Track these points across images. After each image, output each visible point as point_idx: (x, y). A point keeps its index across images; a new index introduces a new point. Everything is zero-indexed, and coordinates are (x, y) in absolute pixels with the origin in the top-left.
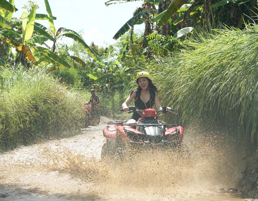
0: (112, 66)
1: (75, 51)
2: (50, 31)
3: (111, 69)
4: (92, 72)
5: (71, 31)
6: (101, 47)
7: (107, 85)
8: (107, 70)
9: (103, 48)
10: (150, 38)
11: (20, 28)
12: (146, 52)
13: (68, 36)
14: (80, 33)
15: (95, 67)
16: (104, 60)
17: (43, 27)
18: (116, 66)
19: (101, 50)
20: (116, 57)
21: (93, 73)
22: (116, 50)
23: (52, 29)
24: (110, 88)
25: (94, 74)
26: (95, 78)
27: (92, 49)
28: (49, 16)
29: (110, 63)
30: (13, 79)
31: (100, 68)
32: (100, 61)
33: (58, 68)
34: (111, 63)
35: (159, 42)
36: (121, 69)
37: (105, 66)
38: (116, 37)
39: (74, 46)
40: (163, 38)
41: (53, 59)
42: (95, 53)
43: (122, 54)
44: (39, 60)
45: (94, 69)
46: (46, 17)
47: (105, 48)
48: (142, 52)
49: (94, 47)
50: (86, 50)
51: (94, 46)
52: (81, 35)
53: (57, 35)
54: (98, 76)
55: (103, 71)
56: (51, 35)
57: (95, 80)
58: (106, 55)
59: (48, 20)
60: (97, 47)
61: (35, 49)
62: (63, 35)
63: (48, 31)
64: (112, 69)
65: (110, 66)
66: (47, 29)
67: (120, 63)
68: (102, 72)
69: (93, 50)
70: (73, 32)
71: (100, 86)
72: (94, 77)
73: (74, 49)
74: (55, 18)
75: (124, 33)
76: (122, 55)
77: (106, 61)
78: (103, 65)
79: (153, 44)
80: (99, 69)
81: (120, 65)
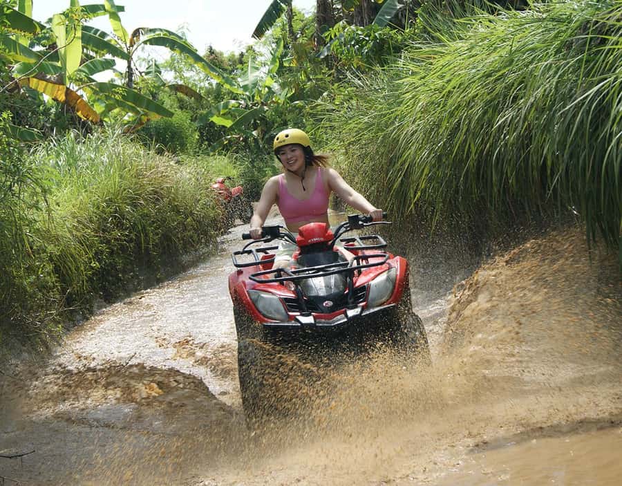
0: (260, 92)
1: (175, 71)
2: (116, 39)
3: (257, 98)
4: (219, 111)
5: (161, 30)
6: (229, 53)
7: (254, 133)
8: (250, 100)
9: (234, 55)
10: (333, 37)
11: (51, 43)
12: (328, 55)
13: (157, 44)
14: (179, 31)
15: (223, 98)
16: (239, 79)
17: (99, 33)
18: (267, 89)
19: (229, 60)
20: (266, 69)
21: (221, 113)
22: (261, 55)
23: (120, 34)
24: (263, 139)
25: (224, 114)
26: (228, 123)
27: (212, 60)
28: (107, 6)
29: (253, 84)
30: (58, 166)
31: (234, 99)
32: (232, 85)
33: (148, 120)
34: (255, 84)
35: (353, 43)
36: (280, 94)
37: (244, 93)
38: (259, 32)
39: (173, 59)
40: (359, 32)
41: (134, 105)
42: (218, 69)
43: (276, 61)
44: (104, 109)
45: (222, 103)
46: (101, 10)
47: (237, 54)
48: (319, 56)
49: (214, 55)
50: (198, 66)
51: (213, 53)
52: (183, 34)
53: (132, 45)
54: (233, 117)
55: (240, 104)
56: (118, 46)
57: (228, 126)
58: (242, 70)
59: (107, 16)
60: (221, 54)
61: (92, 89)
62: (145, 42)
63: (110, 41)
64: (261, 98)
65: (255, 90)
66: (108, 35)
67: (275, 82)
68: (239, 106)
69: (214, 62)
70: (165, 32)
71: (241, 139)
72: (224, 120)
73: (172, 66)
74: (121, 9)
75: (275, 22)
76: (278, 64)
77: (246, 83)
78: (240, 91)
79: (341, 48)
80: (233, 102)
81: (276, 87)
